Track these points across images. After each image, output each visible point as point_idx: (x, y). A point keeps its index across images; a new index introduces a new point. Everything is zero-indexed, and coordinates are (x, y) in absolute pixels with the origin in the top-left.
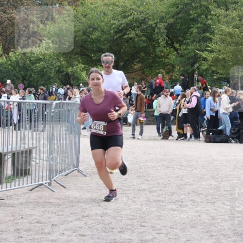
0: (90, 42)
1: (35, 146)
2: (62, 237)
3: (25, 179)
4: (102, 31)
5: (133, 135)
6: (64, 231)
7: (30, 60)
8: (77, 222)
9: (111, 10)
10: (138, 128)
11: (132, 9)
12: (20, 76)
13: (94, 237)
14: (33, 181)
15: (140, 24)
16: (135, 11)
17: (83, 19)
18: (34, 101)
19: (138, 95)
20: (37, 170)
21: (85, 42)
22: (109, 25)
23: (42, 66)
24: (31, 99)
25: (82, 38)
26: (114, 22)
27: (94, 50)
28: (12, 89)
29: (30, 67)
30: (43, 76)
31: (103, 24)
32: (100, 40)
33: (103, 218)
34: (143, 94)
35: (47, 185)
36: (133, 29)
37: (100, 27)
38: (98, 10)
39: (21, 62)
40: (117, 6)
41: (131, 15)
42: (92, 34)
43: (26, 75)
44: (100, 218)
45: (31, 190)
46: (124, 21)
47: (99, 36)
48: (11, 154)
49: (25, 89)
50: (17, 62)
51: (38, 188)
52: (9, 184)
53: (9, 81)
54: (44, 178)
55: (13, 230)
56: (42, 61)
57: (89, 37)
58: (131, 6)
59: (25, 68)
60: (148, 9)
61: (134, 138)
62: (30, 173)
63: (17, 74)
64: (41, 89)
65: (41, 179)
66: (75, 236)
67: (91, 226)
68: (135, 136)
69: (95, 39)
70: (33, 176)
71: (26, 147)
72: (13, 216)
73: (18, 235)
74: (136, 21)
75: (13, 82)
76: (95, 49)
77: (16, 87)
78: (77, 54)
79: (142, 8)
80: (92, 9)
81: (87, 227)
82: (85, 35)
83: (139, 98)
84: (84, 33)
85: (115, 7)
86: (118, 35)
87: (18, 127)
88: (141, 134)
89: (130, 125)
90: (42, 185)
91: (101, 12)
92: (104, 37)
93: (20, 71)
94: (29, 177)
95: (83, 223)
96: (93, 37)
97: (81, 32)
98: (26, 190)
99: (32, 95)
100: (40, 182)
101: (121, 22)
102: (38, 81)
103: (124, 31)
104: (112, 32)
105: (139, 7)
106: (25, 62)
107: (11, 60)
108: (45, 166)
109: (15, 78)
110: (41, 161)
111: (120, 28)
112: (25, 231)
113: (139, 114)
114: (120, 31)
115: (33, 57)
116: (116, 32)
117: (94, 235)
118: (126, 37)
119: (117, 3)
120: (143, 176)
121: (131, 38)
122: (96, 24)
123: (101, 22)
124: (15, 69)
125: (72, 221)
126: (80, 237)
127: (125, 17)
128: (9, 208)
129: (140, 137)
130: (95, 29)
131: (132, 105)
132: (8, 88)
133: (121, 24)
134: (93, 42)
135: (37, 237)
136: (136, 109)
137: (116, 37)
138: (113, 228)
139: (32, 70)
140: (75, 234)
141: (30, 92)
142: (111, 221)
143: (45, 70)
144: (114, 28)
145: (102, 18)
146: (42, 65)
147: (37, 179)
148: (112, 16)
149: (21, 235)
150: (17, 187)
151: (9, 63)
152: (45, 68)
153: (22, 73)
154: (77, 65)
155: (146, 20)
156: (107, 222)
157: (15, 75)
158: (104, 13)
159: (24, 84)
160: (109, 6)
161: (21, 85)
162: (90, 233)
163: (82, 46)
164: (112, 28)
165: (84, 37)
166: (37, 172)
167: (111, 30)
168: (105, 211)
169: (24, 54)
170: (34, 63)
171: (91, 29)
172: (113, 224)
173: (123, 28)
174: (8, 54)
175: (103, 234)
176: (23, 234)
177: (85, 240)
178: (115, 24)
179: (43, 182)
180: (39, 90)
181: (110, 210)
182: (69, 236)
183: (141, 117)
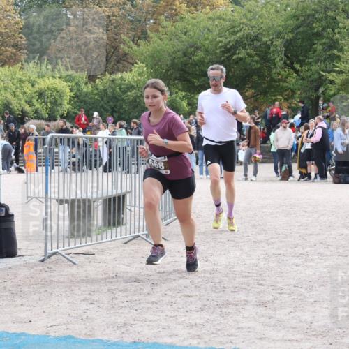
0: (192, 64)
1: (128, 190)
2: (164, 299)
3: (119, 229)
4: (207, 51)
5: (246, 175)
6: (166, 291)
7: (120, 88)
8: (181, 281)
9: (217, 25)
10: (251, 168)
11: (242, 23)
12: (108, 108)
13: (202, 298)
14: (128, 232)
15: (252, 41)
16: (246, 25)
17: (184, 38)
18: (125, 136)
19: (250, 128)
20: (133, 218)
21: (186, 65)
22: (214, 43)
23: (134, 95)
24: (122, 135)
25: (182, 59)
26: (221, 39)
27: (196, 74)
28: (99, 123)
29: (120, 96)
30: (136, 106)
31: (207, 42)
32: (204, 61)
33: (212, 276)
34: (256, 126)
35: (144, 237)
36: (244, 48)
37: (204, 46)
38: (201, 26)
39: (109, 91)
40: (224, 20)
41: (241, 30)
42: (194, 55)
43: (115, 106)
44: (209, 276)
45: (126, 243)
46: (233, 38)
47: (203, 57)
48: (100, 201)
49: (115, 123)
50: (105, 91)
51: (134, 241)
52: (99, 237)
53: (96, 114)
54: (141, 229)
55: (106, 291)
56: (134, 89)
57: (190, 58)
58: (241, 19)
59: (115, 98)
60: (262, 23)
61: (246, 179)
62: (124, 223)
63: (105, 106)
64: (134, 123)
65: (137, 230)
66: (180, 297)
67: (198, 285)
68: (248, 177)
69: (198, 60)
70: (128, 227)
71: (119, 191)
72: (105, 274)
73: (112, 296)
74: (247, 38)
75: (101, 115)
76: (198, 73)
77: (104, 121)
78: (176, 79)
79: (254, 22)
80: (194, 25)
81: (193, 286)
82: (185, 56)
83: (252, 131)
84: (185, 54)
85: (222, 21)
86: (226, 55)
87: (108, 168)
88: (255, 174)
89: (241, 163)
90: (138, 236)
91: (204, 28)
92: (208, 58)
93: (108, 102)
94: (123, 228)
95: (188, 281)
96: (195, 58)
97: (181, 53)
98: (119, 243)
99: (124, 130)
100: (137, 234)
101: (228, 40)
102: (130, 113)
103: (233, 50)
104: (218, 51)
105: (250, 20)
106: (114, 90)
107: (97, 89)
108: (142, 214)
109: (102, 110)
110: (137, 209)
111: (228, 47)
112: (121, 291)
113: (253, 150)
114: (228, 50)
115: (124, 84)
116: (223, 52)
117: (203, 295)
118: (235, 57)
119: (224, 17)
120: (259, 225)
121: (241, 59)
122: (198, 43)
123: (205, 40)
124: (102, 99)
125: (175, 280)
126: (186, 299)
127: (234, 33)
128: (101, 265)
129: (254, 178)
130: (198, 48)
131: (243, 139)
132: (95, 122)
133: (229, 42)
134: (195, 64)
135: (136, 298)
136: (248, 145)
137: (223, 58)
138: (225, 288)
139: (123, 99)
140: (179, 295)
141: (121, 126)
142: (223, 279)
143: (138, 100)
144: (220, 47)
145: (206, 36)
146: (135, 93)
147: (132, 230)
148: (218, 32)
149: (116, 296)
150: (109, 239)
151: (96, 92)
152: (138, 97)
153: (111, 103)
154: (176, 93)
155: (260, 36)
156: (217, 280)
157: (102, 106)
158: (209, 29)
159: (113, 116)
160: (214, 20)
161: (110, 118)
162: (197, 294)
163: (182, 70)
164: (218, 47)
165: (185, 58)
166: (132, 222)
167: (216, 49)
168: (215, 267)
169: (113, 81)
170: (124, 92)
171: (193, 49)
172: (225, 282)
173: (231, 47)
174: (94, 82)
175: (214, 295)
176: (118, 294)
177: (191, 302)
178: (222, 42)
179: (140, 234)
180: (132, 124)
181: (221, 266)
182: (172, 297)
183: (256, 153)
